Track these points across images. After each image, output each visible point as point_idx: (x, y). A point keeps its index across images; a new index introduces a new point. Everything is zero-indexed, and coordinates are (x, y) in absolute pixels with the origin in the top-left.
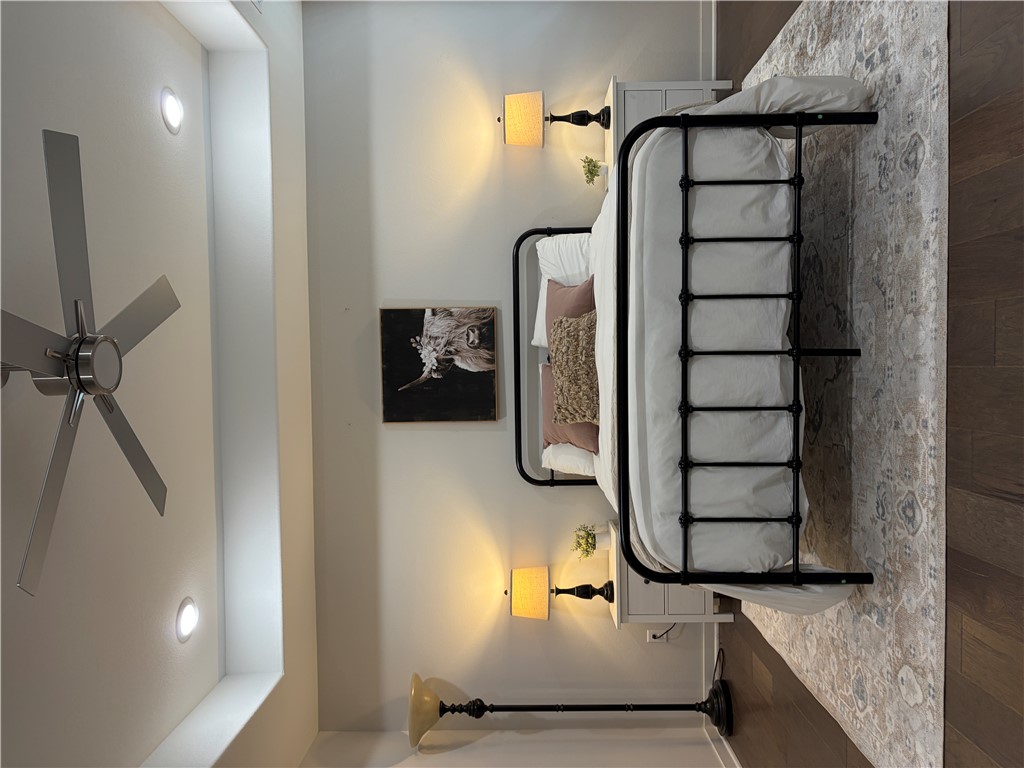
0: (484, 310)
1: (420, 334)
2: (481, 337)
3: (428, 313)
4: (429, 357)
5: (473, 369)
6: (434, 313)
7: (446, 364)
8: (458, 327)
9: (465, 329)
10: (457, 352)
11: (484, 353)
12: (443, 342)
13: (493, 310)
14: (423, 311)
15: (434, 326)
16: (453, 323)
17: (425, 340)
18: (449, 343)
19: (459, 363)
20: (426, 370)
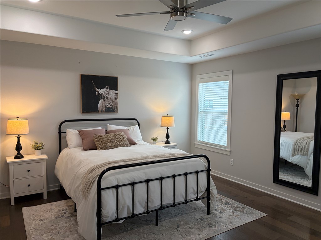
0: (117, 109)
1: (110, 89)
2: (109, 108)
3: (116, 92)
4: (103, 91)
5: (99, 105)
6: (116, 94)
7: (100, 96)
8: (112, 101)
9: (112, 103)
10: (104, 100)
11: (104, 109)
12: (108, 96)
13: (117, 112)
14: (117, 90)
15: (112, 93)
16: (113, 100)
17: (108, 90)
18: (107, 98)
19: (101, 101)
20: (99, 90)
